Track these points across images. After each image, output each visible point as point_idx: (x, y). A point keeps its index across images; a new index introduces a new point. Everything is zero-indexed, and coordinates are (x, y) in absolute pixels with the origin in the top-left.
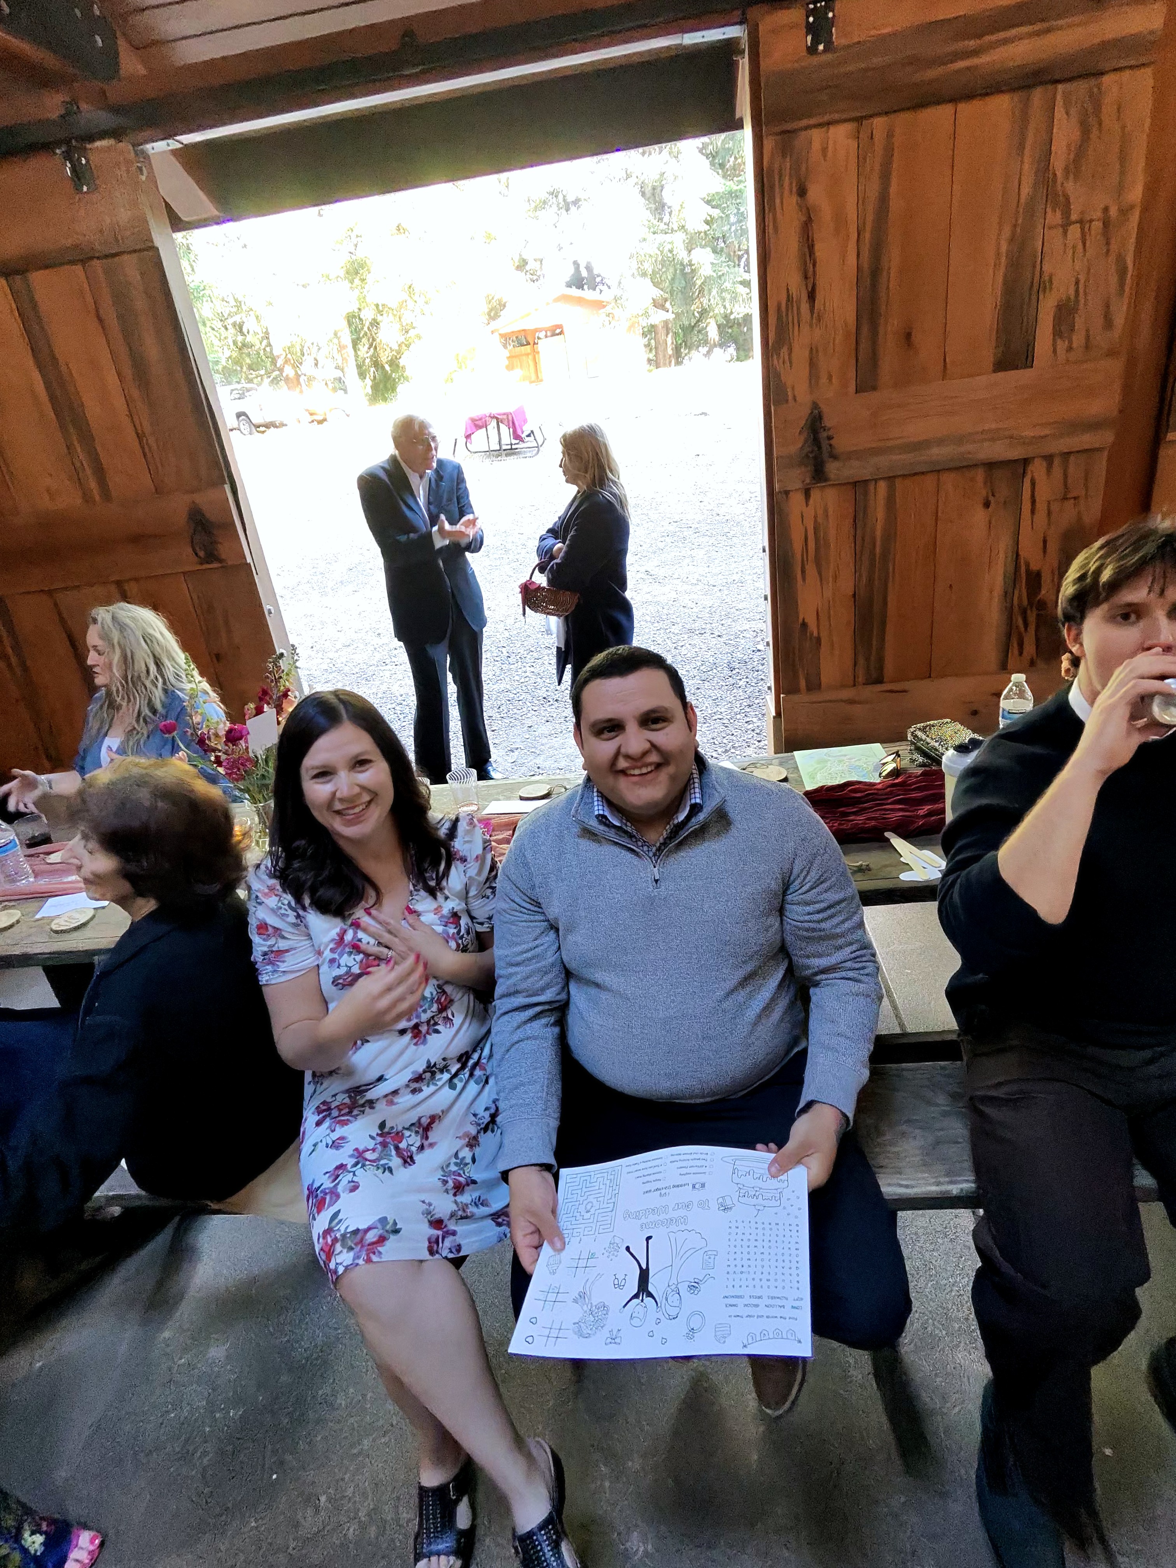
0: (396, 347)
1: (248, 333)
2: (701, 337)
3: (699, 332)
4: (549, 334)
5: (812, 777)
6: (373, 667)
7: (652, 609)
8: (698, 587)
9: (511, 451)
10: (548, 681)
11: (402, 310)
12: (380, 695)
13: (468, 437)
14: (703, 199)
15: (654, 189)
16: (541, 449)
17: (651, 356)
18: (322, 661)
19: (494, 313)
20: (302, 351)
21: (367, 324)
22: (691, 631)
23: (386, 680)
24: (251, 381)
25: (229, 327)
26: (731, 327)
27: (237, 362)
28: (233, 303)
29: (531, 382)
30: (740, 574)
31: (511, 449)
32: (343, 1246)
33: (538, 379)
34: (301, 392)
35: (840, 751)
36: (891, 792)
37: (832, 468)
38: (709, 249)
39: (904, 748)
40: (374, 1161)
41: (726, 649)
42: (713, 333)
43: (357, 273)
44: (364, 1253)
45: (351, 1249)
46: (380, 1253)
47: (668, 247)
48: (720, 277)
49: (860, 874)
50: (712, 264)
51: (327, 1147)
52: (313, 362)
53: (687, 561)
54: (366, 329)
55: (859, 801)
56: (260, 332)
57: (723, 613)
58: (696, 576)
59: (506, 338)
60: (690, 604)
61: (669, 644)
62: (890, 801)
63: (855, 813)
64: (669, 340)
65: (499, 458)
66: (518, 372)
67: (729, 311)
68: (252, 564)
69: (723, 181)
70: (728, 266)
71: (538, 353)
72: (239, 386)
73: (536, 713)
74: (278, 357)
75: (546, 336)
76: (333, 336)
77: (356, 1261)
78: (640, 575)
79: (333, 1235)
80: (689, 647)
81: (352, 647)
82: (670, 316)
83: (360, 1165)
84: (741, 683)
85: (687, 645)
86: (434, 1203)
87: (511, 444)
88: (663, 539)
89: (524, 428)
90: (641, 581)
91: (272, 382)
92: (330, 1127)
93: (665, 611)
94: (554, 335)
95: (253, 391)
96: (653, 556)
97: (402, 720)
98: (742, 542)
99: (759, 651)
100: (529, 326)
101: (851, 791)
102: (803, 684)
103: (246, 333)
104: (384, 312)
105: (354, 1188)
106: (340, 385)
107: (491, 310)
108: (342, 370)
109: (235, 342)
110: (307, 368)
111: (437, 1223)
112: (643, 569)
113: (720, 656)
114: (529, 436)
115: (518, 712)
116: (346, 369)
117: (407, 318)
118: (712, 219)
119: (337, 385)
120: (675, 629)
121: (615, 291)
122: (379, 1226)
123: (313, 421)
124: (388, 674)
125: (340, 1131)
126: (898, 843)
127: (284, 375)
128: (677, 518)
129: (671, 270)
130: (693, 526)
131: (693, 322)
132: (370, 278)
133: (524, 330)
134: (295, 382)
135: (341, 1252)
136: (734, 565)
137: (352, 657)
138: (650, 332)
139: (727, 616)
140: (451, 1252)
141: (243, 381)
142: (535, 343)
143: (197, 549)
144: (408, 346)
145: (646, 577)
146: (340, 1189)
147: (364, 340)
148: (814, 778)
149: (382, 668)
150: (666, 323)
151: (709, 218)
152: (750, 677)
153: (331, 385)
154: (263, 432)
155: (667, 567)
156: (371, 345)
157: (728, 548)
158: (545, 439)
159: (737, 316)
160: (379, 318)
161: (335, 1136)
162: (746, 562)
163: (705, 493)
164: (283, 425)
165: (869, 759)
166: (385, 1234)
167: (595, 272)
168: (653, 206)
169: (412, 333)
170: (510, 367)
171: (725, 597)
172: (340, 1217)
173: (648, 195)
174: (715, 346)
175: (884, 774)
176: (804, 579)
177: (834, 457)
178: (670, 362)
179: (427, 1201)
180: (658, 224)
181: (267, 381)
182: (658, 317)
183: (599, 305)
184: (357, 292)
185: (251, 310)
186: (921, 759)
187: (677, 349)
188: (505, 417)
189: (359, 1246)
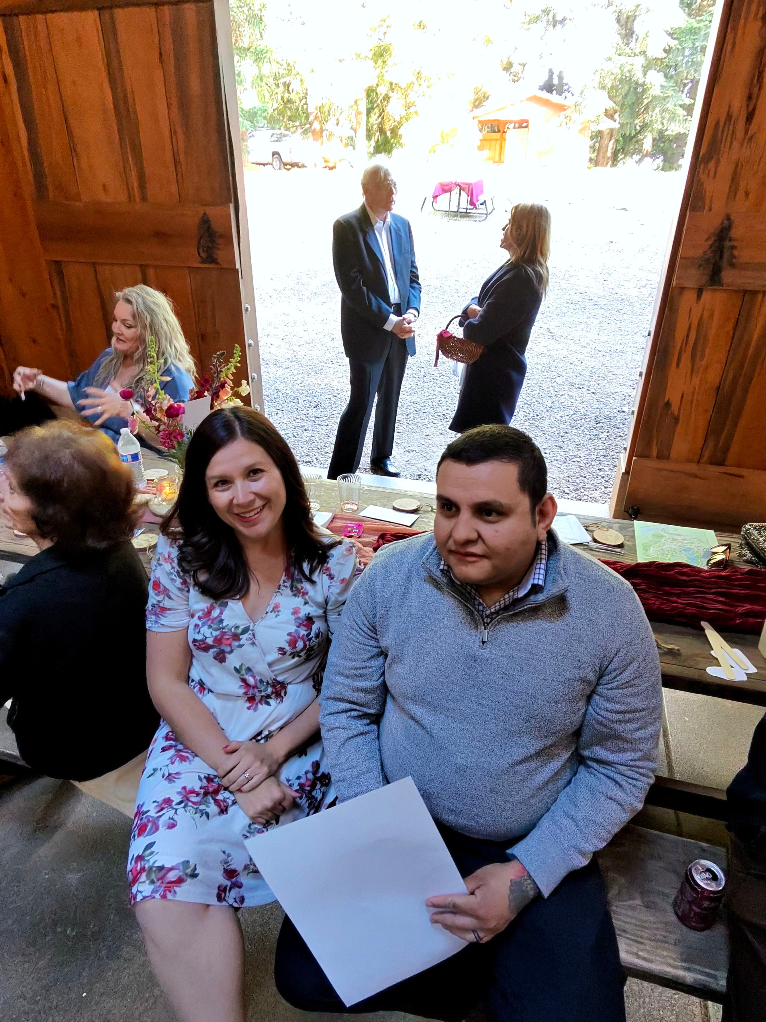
0: (398, 119)
1: (293, 91)
2: (637, 146)
3: (637, 142)
4: (517, 125)
5: (646, 548)
6: (323, 364)
7: (545, 360)
8: (586, 350)
9: (466, 215)
10: (450, 401)
11: (409, 91)
12: (322, 386)
13: (435, 197)
14: (666, 32)
15: (628, 18)
16: (489, 216)
17: (593, 156)
18: (287, 351)
19: (478, 103)
20: (329, 111)
21: (381, 98)
22: (572, 384)
23: (329, 375)
24: (288, 129)
25: (281, 85)
26: (664, 142)
27: (282, 113)
28: (285, 66)
29: (494, 162)
30: (623, 346)
31: (466, 212)
32: (148, 876)
33: (500, 161)
34: (322, 143)
35: (676, 530)
36: (715, 583)
37: (728, 276)
38: (662, 74)
39: (735, 541)
40: (194, 803)
41: (597, 405)
42: (648, 144)
43: (381, 55)
44: (162, 889)
45: (152, 882)
46: (175, 892)
47: (628, 67)
48: (664, 99)
49: (670, 657)
50: (661, 86)
51: (163, 777)
52: (336, 122)
53: (582, 326)
54: (379, 101)
55: (685, 584)
56: (301, 93)
57: (601, 375)
58: (587, 340)
59: (483, 124)
60: (576, 362)
61: (552, 391)
62: (712, 591)
63: (679, 596)
64: (611, 145)
65: (455, 218)
66: (486, 153)
67: (665, 128)
68: (240, 270)
69: (687, 18)
70: (674, 90)
71: (505, 140)
72: (278, 132)
73: (435, 425)
74: (312, 113)
75: (514, 128)
76: (353, 103)
77: (154, 894)
78: (542, 331)
79: (143, 863)
80: (567, 397)
81: (311, 345)
82: (616, 125)
83: (183, 805)
84: (602, 436)
85: (566, 395)
86: (233, 854)
87: (467, 209)
88: (567, 305)
89: (479, 198)
90: (541, 336)
91: (304, 132)
92: (171, 758)
93: (555, 364)
94: (520, 127)
95: (288, 138)
96: (556, 317)
97: (334, 409)
98: (631, 320)
99: (624, 412)
100: (502, 116)
101: (678, 573)
102: (655, 452)
103: (291, 91)
104: (395, 90)
105: (172, 826)
106: (351, 142)
107: (477, 100)
108: (355, 131)
109: (282, 98)
110: (330, 126)
111: (230, 873)
112: (545, 327)
113: (590, 409)
114: (482, 204)
115: (421, 421)
116: (358, 131)
117: (412, 97)
118: (670, 48)
119: (349, 142)
120: (559, 380)
121: (576, 98)
122: (181, 868)
123: (326, 167)
124: (332, 371)
125: (177, 767)
126: (712, 635)
127: (313, 128)
128: (583, 290)
129: (627, 87)
130: (594, 299)
131: (633, 133)
132: (390, 61)
133: (498, 120)
134: (318, 135)
135: (144, 882)
136: (620, 337)
137: (309, 352)
138: (597, 136)
139: (604, 378)
140: (236, 901)
141: (282, 128)
142: (504, 132)
143: (201, 251)
144: (407, 120)
145: (546, 333)
146: (161, 822)
147: (376, 110)
148: (647, 550)
149: (329, 366)
150: (612, 130)
151: (667, 48)
152: (611, 432)
153: (345, 142)
154: (289, 169)
155: (565, 328)
156: (380, 115)
157: (618, 322)
158: (494, 209)
159: (671, 133)
160: (391, 94)
161: (173, 769)
162: (630, 336)
163: (610, 274)
164: (303, 166)
165: (702, 544)
166: (185, 877)
167: (565, 81)
168: (623, 32)
169: (412, 109)
170: (480, 148)
171: (606, 362)
172: (153, 849)
173: (623, 21)
174: (646, 155)
175: (712, 562)
176: (678, 365)
177: (732, 265)
178: (607, 163)
179: (227, 852)
180: (624, 47)
181: (300, 131)
182: (607, 125)
183: (561, 108)
184: (378, 71)
185: (298, 74)
186: (749, 556)
187: (615, 154)
188: (467, 186)
189: (160, 881)
